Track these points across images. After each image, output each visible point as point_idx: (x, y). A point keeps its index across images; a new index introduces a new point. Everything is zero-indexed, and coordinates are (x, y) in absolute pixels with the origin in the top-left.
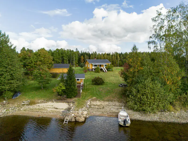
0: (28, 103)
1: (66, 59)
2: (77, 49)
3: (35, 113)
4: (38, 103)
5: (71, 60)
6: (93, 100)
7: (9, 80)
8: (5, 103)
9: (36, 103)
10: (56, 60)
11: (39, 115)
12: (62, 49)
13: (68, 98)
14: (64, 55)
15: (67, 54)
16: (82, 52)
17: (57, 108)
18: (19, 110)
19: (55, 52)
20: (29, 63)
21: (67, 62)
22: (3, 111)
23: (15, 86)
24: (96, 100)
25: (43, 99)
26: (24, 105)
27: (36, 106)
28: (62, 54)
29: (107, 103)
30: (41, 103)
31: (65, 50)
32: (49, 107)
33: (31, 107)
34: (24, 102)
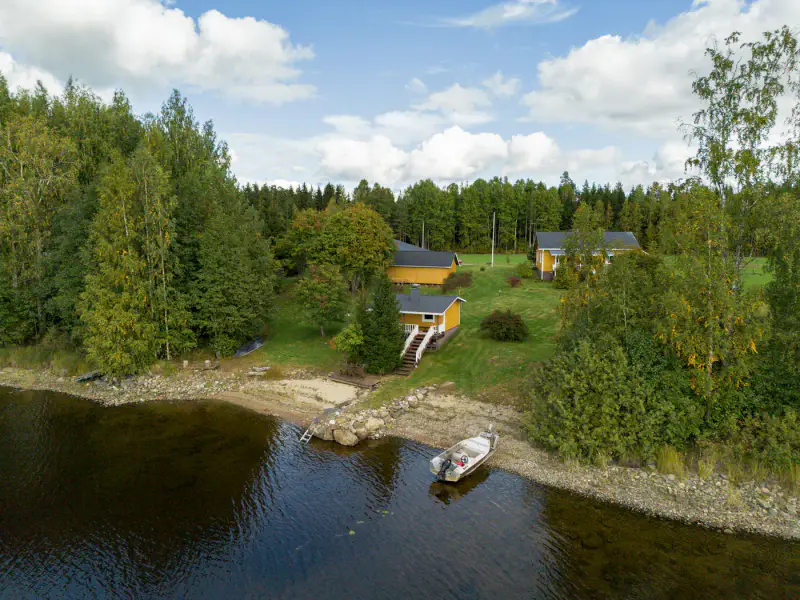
0: (262, 373)
1: (509, 219)
2: (566, 174)
3: (262, 402)
4: (288, 377)
5: (528, 226)
6: (438, 391)
7: (220, 305)
8: (208, 366)
9: (283, 377)
10: (469, 225)
11: (265, 410)
12: (496, 179)
13: (371, 373)
14: (502, 205)
15: (515, 202)
16: (591, 186)
17: (319, 399)
18: (235, 389)
19: (468, 194)
20: (317, 251)
21: (511, 232)
22: (198, 386)
23: (237, 323)
24: (449, 391)
25: (307, 366)
26: (252, 376)
27: (277, 386)
28: (493, 201)
29: (475, 406)
30: (295, 378)
31: (508, 185)
32: (305, 391)
33: (266, 385)
34: (254, 370)
